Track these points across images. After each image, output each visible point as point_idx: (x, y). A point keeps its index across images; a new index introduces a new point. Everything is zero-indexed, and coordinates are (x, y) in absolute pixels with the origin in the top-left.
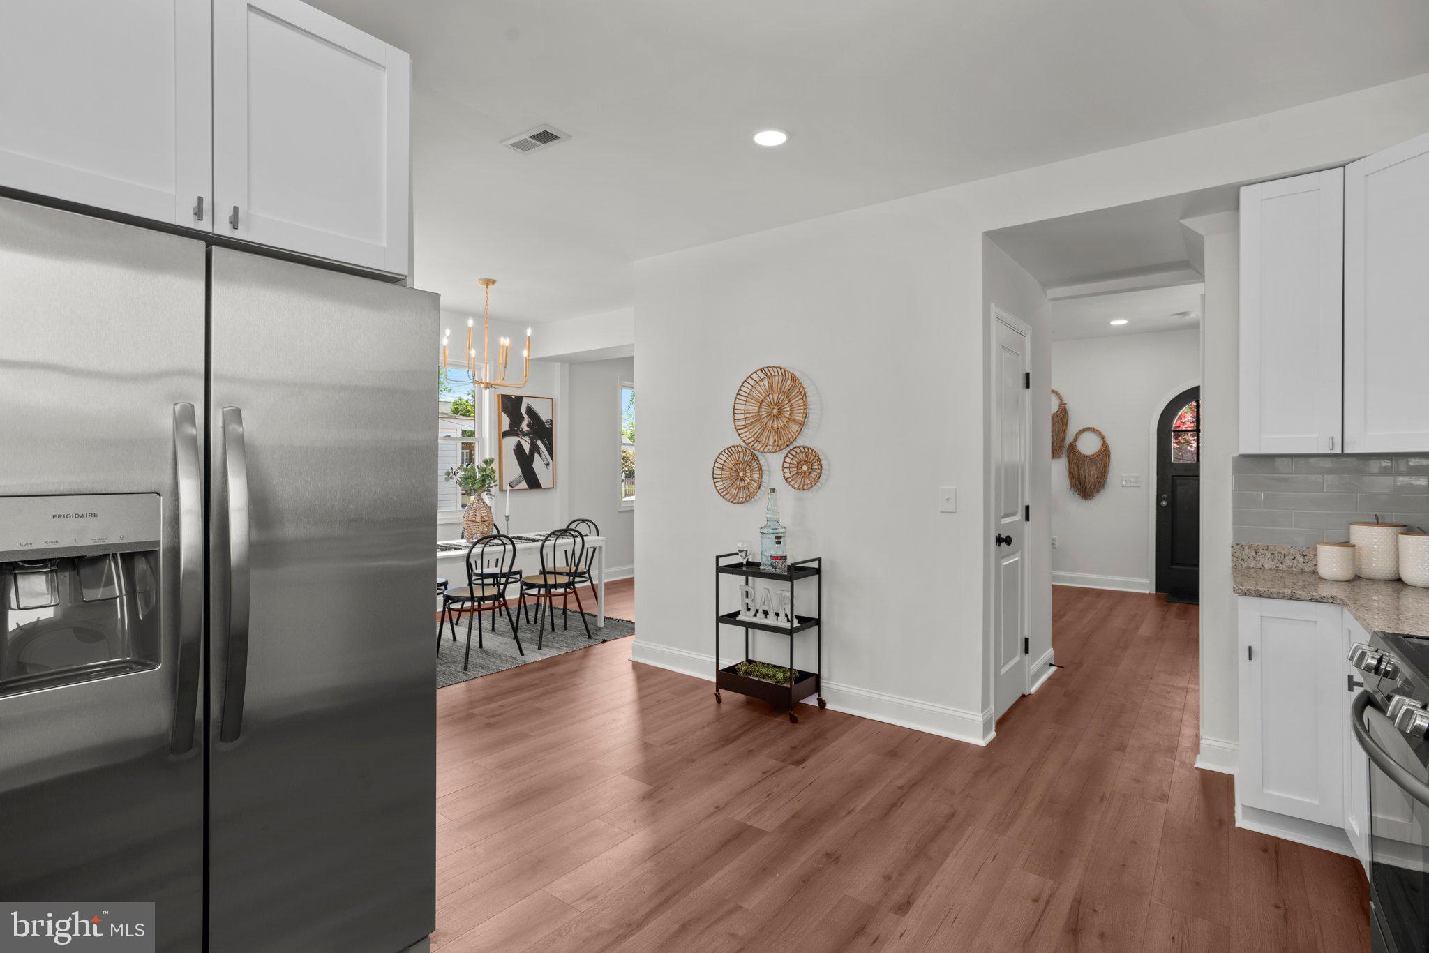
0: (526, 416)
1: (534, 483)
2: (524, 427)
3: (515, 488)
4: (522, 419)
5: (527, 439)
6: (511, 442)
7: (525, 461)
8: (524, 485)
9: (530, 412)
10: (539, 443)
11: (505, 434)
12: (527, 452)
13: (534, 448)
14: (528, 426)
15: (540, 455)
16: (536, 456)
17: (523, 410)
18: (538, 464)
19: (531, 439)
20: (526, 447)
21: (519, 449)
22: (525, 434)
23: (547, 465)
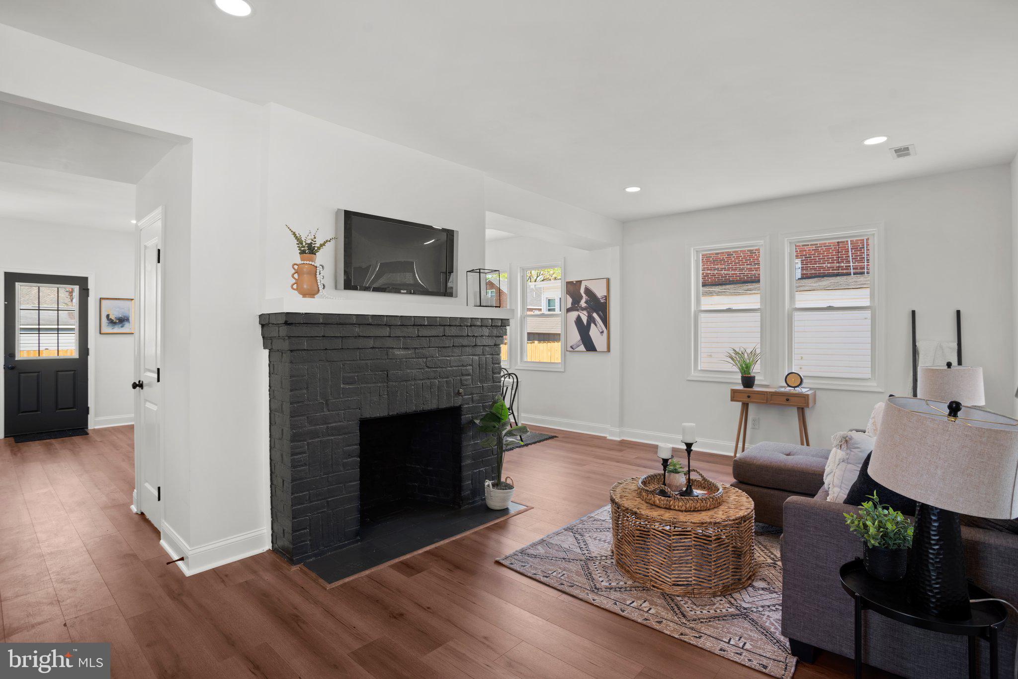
0: (584, 295)
1: (590, 346)
2: (583, 303)
3: (576, 350)
4: (581, 297)
5: (585, 312)
6: (574, 315)
7: (583, 329)
8: (582, 348)
9: (588, 291)
10: (595, 315)
11: (568, 310)
12: (585, 322)
13: (591, 320)
14: (586, 302)
15: (596, 325)
16: (592, 325)
17: (582, 291)
18: (594, 332)
19: (588, 313)
20: (585, 319)
21: (579, 321)
22: (583, 309)
23: (602, 332)
